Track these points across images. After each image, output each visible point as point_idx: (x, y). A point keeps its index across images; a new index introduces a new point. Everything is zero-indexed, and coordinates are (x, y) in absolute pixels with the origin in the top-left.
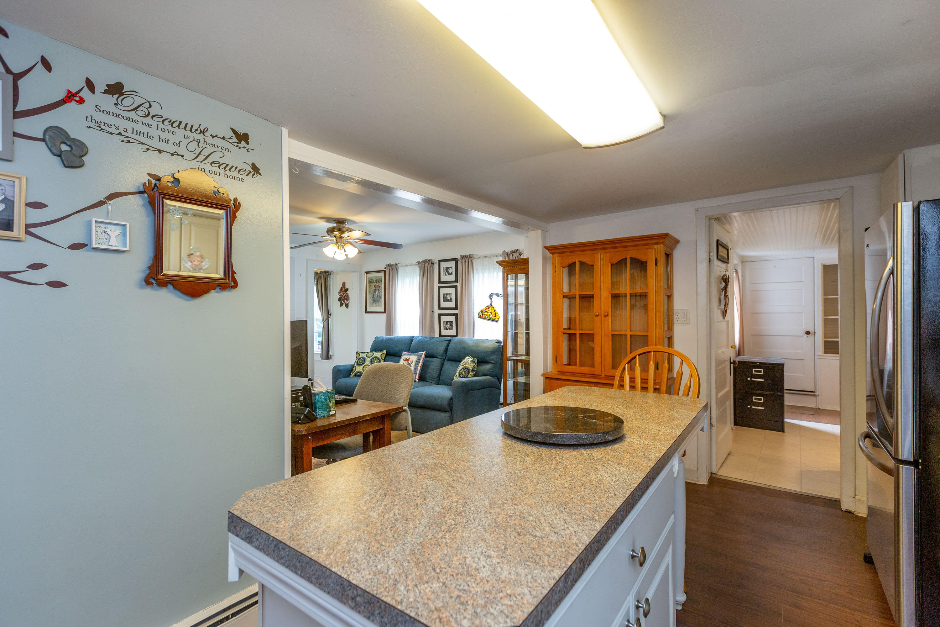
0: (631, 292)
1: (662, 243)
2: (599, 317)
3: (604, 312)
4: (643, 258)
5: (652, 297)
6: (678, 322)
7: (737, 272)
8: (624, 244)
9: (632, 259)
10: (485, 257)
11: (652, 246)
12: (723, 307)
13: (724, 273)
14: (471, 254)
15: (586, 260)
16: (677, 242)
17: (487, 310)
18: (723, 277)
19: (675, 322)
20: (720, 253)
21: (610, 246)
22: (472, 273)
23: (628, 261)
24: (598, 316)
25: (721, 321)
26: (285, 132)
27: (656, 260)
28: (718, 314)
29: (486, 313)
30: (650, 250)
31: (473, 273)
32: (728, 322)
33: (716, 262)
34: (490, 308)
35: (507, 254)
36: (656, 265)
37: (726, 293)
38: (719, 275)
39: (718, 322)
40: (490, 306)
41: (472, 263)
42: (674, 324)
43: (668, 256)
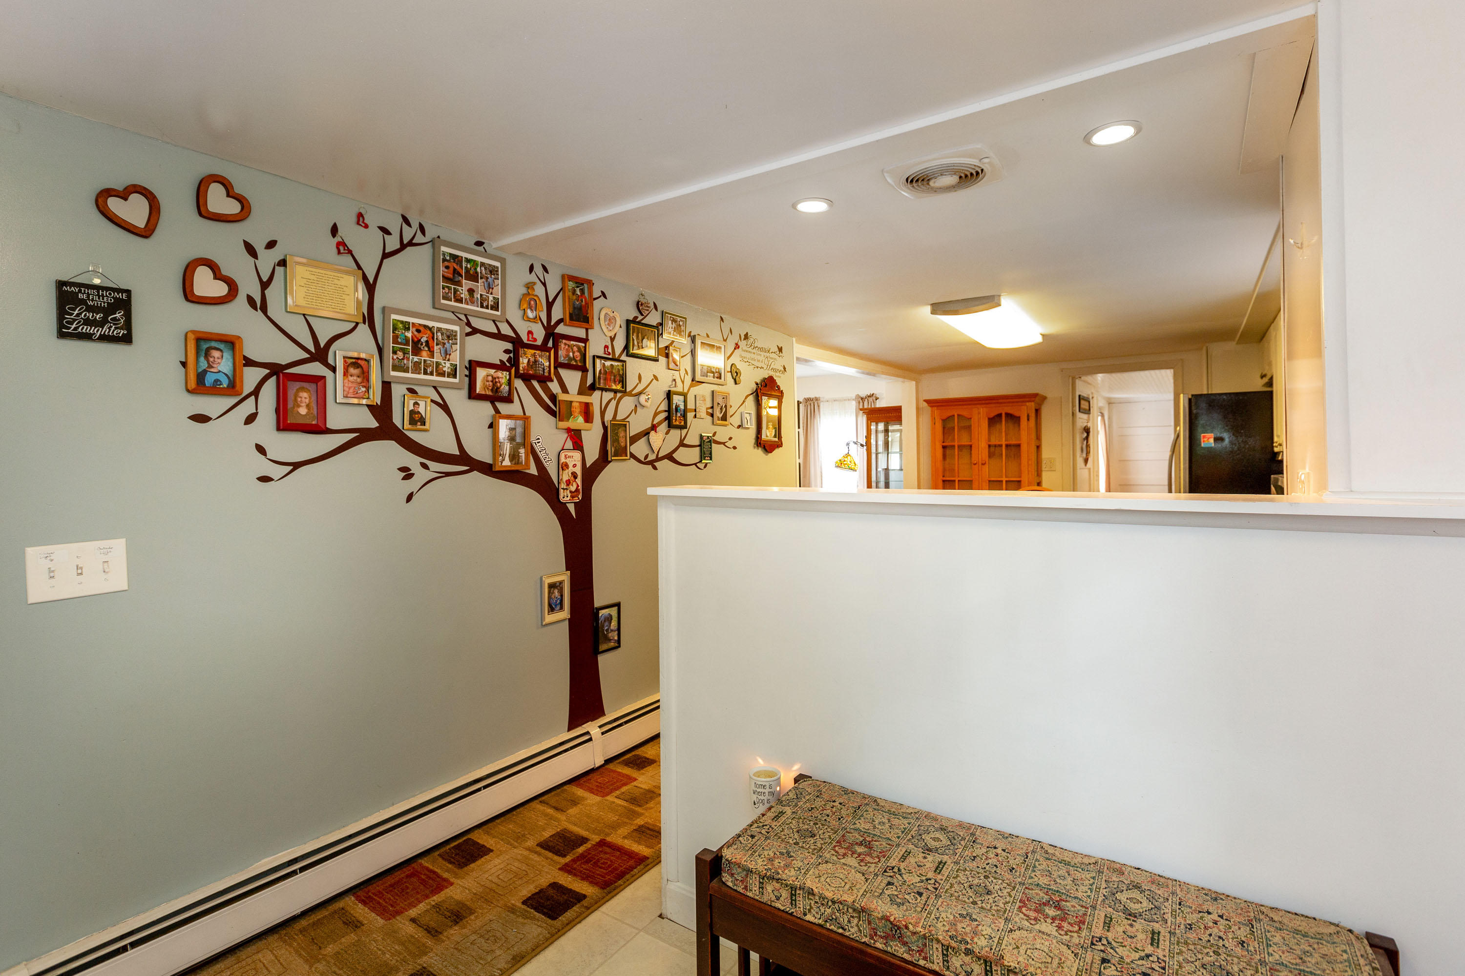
0: (1006, 443)
1: (1033, 401)
2: (977, 466)
3: (982, 460)
4: (1017, 414)
5: (1024, 447)
6: (1046, 469)
7: (1102, 415)
8: (1000, 401)
9: (1007, 415)
10: (835, 401)
11: (1024, 404)
12: (1084, 455)
13: (1085, 424)
14: (817, 396)
15: (965, 413)
16: (1044, 398)
17: (846, 459)
18: (1085, 427)
19: (1043, 469)
20: (1082, 406)
21: (987, 402)
22: (818, 419)
23: (1003, 415)
24: (975, 464)
25: (1083, 469)
26: (794, 339)
27: (1028, 416)
28: (1080, 461)
29: (845, 463)
30: (1023, 407)
31: (820, 418)
32: (1089, 469)
33: (1079, 415)
34: (849, 457)
35: (862, 398)
36: (1028, 420)
37: (1087, 442)
38: (1081, 427)
39: (1080, 469)
40: (848, 455)
41: (819, 406)
42: (1042, 471)
43: (1037, 411)
